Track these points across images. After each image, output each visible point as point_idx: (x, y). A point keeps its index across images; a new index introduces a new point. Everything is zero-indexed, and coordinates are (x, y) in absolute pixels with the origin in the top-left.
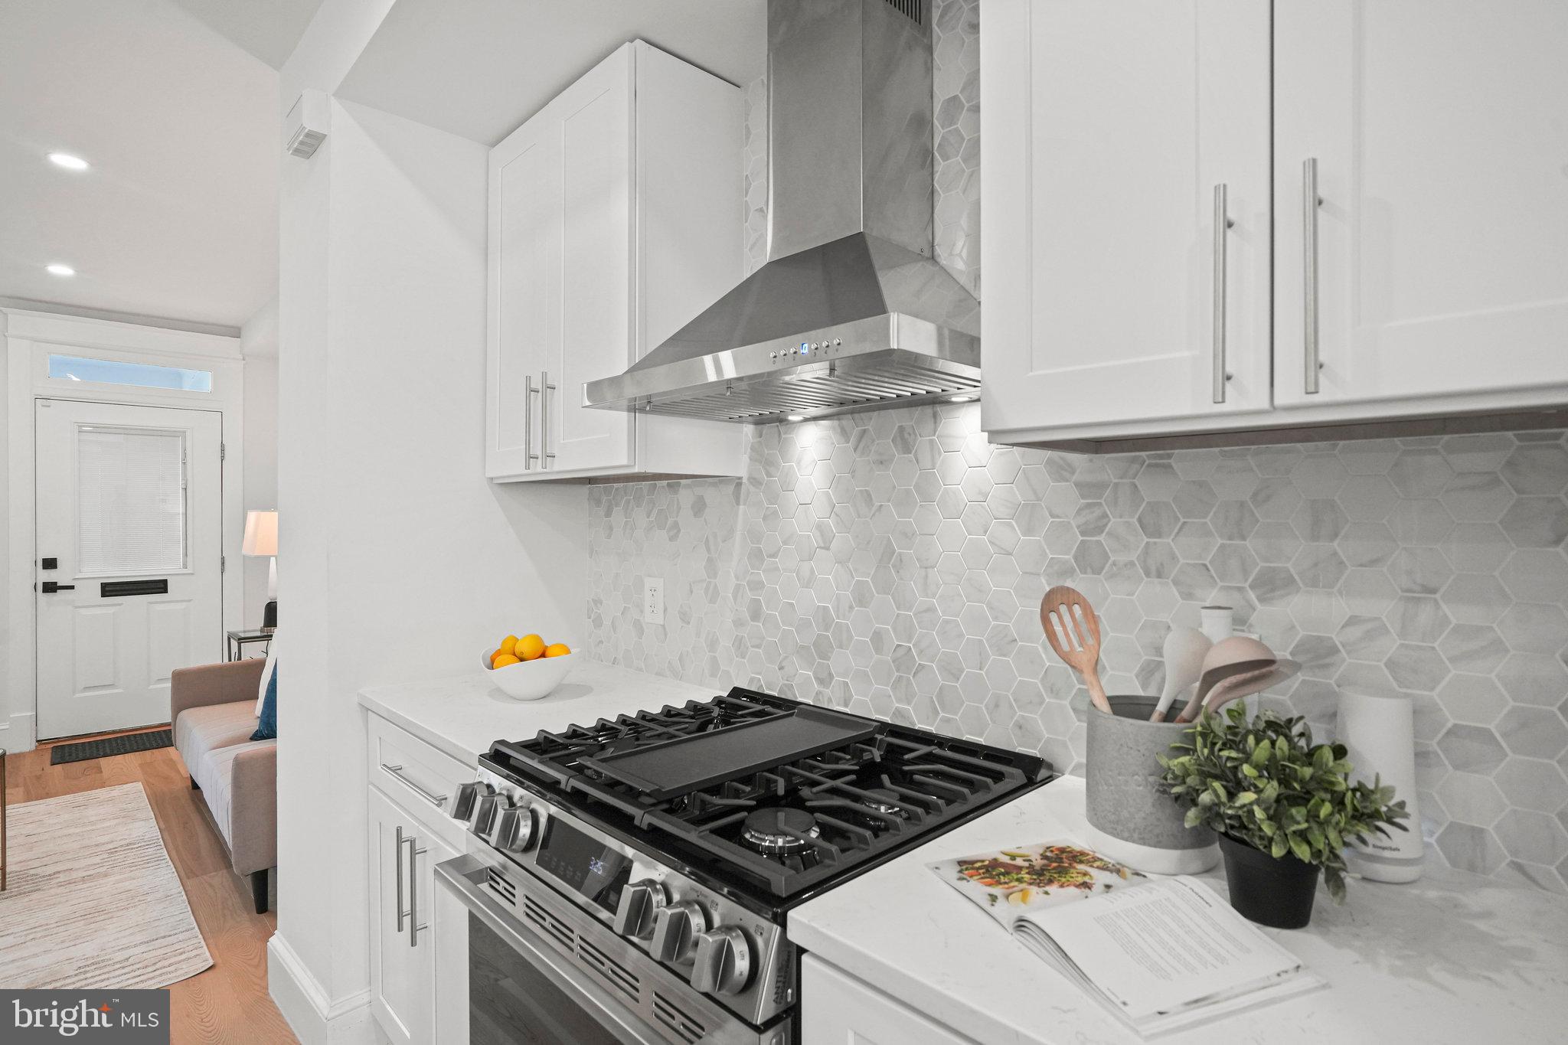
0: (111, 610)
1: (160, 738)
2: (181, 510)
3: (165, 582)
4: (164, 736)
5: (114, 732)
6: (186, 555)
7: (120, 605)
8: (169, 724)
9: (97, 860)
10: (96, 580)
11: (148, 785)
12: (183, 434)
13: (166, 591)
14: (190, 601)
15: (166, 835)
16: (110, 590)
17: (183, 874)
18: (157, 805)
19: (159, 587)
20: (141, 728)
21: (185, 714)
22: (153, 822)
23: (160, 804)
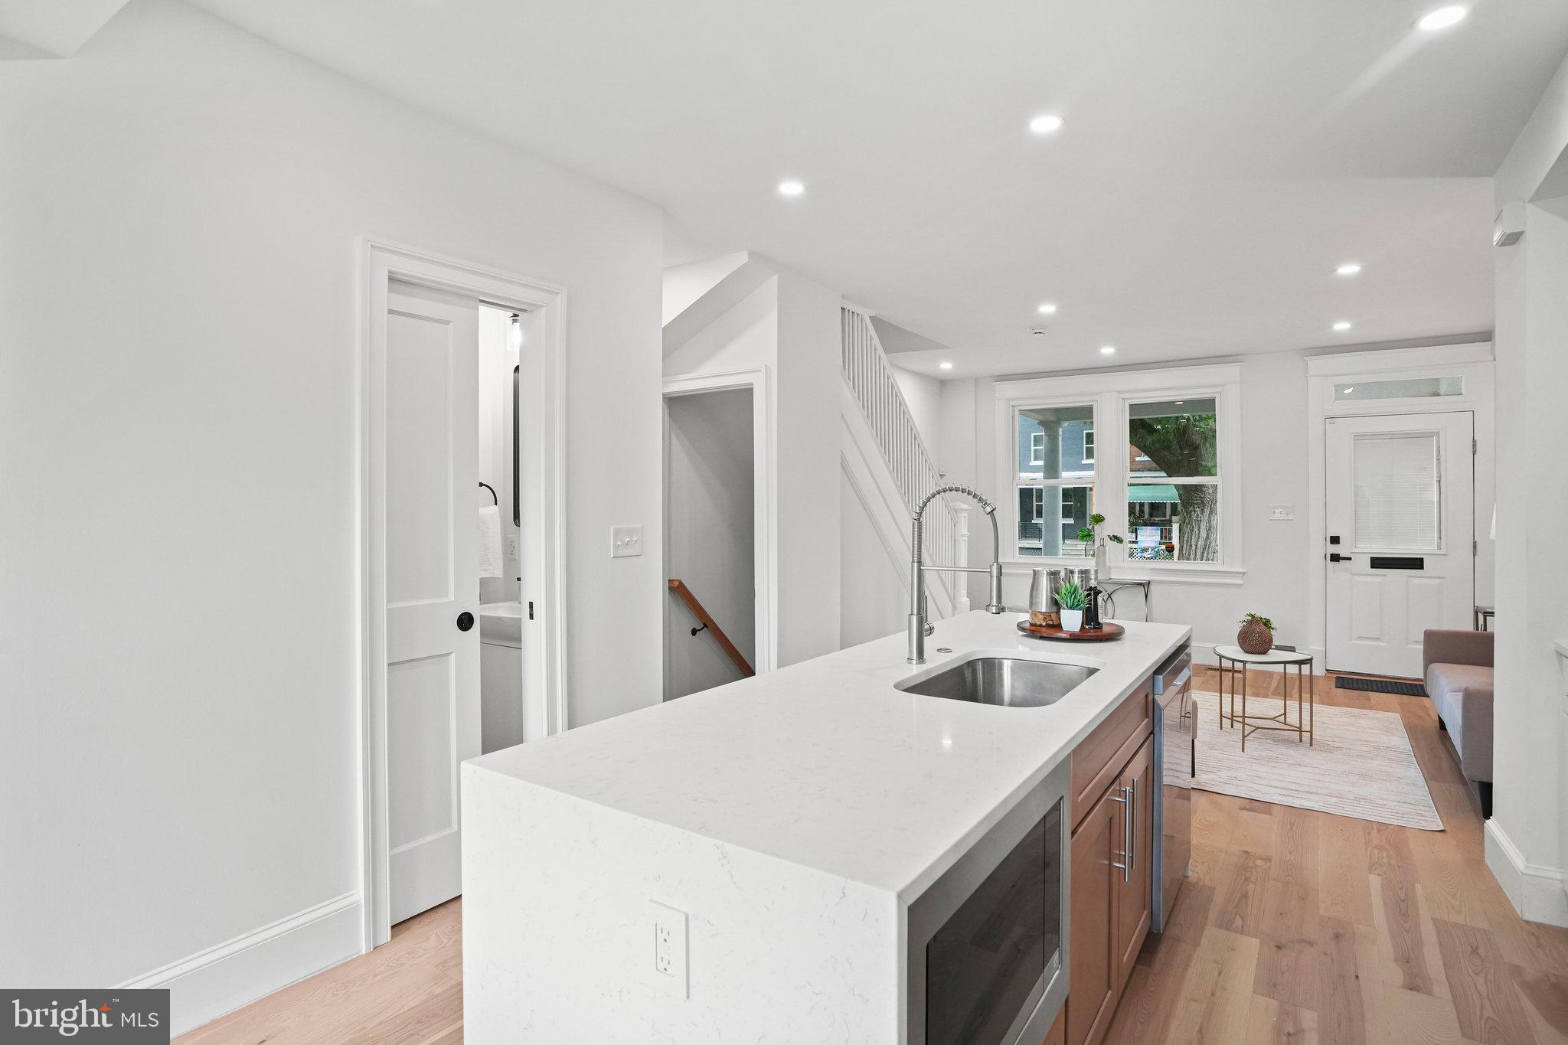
0: (1378, 579)
1: (1415, 689)
2: (1436, 499)
3: (1421, 560)
4: (1419, 688)
5: (1380, 676)
6: (1440, 538)
7: (1385, 576)
8: (1421, 680)
9: (1367, 749)
10: (1365, 555)
11: (1403, 717)
12: (1438, 434)
13: (1422, 568)
14: (1443, 578)
15: (1416, 751)
16: (1378, 563)
17: (1427, 777)
18: (1411, 731)
19: (1416, 564)
20: (1400, 678)
21: (1433, 666)
22: (1407, 740)
23: (1412, 731)
